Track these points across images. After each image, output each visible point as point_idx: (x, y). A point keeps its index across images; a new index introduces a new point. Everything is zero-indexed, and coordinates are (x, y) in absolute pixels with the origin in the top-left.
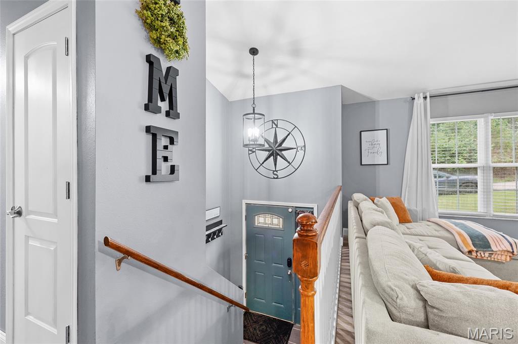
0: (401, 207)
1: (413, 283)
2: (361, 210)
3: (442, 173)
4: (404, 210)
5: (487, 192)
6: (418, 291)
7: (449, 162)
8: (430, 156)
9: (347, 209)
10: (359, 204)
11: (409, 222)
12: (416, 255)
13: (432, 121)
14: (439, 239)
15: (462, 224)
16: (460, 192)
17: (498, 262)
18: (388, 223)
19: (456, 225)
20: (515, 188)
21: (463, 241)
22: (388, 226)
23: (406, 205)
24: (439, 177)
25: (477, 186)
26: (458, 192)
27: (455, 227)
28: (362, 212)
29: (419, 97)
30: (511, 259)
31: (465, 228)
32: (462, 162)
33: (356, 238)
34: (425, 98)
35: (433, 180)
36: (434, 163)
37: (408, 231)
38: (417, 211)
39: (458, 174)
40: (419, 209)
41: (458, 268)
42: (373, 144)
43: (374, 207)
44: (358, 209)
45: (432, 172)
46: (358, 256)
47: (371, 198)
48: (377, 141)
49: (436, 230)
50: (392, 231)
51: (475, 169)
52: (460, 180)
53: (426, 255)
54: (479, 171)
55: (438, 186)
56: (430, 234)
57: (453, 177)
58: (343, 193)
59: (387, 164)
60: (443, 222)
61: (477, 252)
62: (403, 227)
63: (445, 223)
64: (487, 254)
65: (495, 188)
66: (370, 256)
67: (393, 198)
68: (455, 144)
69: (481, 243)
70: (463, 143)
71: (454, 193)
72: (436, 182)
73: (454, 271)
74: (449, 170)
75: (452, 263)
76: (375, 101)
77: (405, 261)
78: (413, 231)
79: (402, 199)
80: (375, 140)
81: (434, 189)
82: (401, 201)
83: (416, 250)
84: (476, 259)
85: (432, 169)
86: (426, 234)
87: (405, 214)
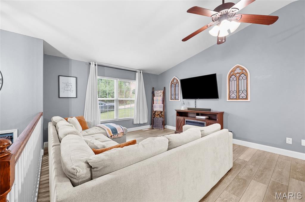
0: (84, 122)
1: (86, 160)
2: (58, 127)
3: (102, 102)
4: (85, 123)
5: (117, 110)
6: (88, 163)
7: (105, 97)
8: (97, 94)
9: (47, 129)
10: (56, 123)
11: (87, 128)
12: (89, 145)
13: (99, 77)
14: (100, 134)
15: (109, 125)
16: (109, 111)
17: (120, 138)
18: (75, 132)
19: (107, 126)
20: (124, 108)
21: (109, 132)
22: (75, 133)
23: (86, 120)
24: (101, 104)
25: (114, 108)
26: (108, 111)
27: (107, 127)
28: (59, 128)
29: (93, 64)
30: (123, 135)
31: (109, 126)
32: (110, 98)
33: (53, 146)
34: (95, 65)
35: (99, 106)
36: (99, 97)
37: (86, 134)
38: (91, 122)
39: (108, 103)
40: (92, 121)
41: (105, 145)
42: (67, 85)
43: (68, 123)
44: (55, 127)
45: (98, 102)
46: (53, 158)
47: (66, 118)
48: (70, 83)
49: (99, 130)
50: (77, 136)
51: (114, 100)
52: (109, 105)
53: (93, 144)
54: (115, 101)
55: (100, 109)
56: (97, 133)
57: (107, 104)
58: (44, 117)
59: (76, 98)
60: (102, 125)
61: (113, 135)
62: (84, 132)
63: (103, 126)
64: (116, 136)
65: (119, 108)
66: (61, 155)
67: (79, 117)
68: (107, 89)
69: (115, 131)
70: (110, 89)
71: (106, 111)
72: (100, 107)
73: (104, 147)
74: (105, 101)
75: (104, 144)
76: (69, 59)
77: (82, 150)
78: (89, 133)
79: (84, 117)
80: (69, 83)
81: (99, 110)
82: (83, 118)
83: (89, 143)
84: (113, 139)
85: (98, 101)
86: (95, 133)
87: (85, 125)
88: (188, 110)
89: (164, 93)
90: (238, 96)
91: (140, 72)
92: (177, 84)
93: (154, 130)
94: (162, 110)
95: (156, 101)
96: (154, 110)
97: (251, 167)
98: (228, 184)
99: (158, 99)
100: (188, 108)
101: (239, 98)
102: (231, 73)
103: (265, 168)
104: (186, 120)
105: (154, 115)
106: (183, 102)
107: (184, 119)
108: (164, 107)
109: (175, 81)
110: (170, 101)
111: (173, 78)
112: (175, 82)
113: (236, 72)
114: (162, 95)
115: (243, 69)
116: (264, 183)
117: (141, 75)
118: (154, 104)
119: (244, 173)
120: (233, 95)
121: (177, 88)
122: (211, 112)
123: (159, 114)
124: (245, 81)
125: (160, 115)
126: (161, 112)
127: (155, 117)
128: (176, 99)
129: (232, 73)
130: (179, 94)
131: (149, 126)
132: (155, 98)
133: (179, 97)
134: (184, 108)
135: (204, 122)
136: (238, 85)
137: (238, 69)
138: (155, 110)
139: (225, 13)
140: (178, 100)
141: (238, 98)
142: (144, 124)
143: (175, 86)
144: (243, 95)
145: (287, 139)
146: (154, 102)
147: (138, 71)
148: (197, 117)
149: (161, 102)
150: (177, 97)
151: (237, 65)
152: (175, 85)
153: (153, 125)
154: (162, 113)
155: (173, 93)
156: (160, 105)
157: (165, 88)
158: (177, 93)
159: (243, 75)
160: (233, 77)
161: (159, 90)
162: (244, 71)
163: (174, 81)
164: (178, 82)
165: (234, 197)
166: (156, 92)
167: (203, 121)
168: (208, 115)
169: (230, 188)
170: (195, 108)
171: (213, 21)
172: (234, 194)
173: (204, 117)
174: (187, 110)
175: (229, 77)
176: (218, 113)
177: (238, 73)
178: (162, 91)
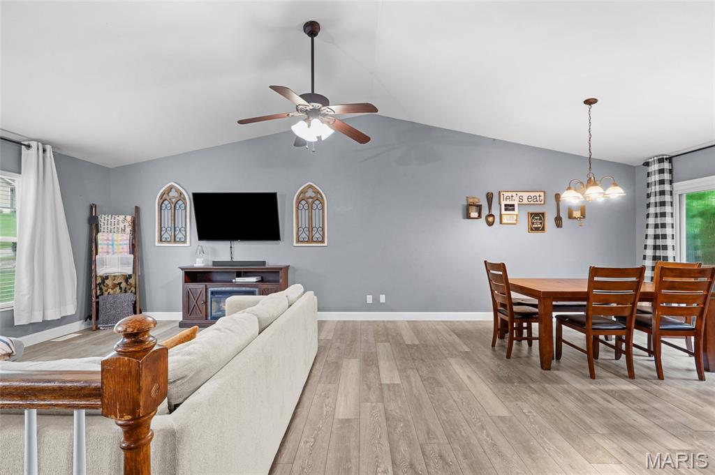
88: (214, 265)
89: (136, 225)
90: (310, 237)
91: (44, 151)
92: (180, 202)
93: (101, 334)
94: (129, 270)
95: (108, 245)
96: (98, 274)
97: (338, 344)
98: (319, 374)
99: (115, 238)
100: (214, 262)
101: (313, 242)
102: (299, 195)
103: (352, 341)
104: (210, 290)
105: (101, 289)
106: (200, 248)
107: (206, 289)
108: (138, 262)
109: (173, 193)
110: (157, 244)
111: (168, 185)
112: (174, 197)
113: (308, 195)
114: (128, 230)
115: (319, 192)
116: (356, 358)
117: (48, 161)
118: (96, 254)
119: (332, 355)
120: (303, 235)
121: (179, 213)
122: (267, 266)
123: (120, 284)
124: (321, 211)
125: (123, 285)
126: (127, 278)
127: (102, 294)
128: (177, 240)
129: (301, 196)
130: (185, 228)
131: (78, 326)
132: (101, 237)
133: (185, 237)
134: (203, 263)
135: (254, 289)
136: (310, 218)
137: (310, 190)
138: (101, 271)
139: (317, 108)
140: (185, 242)
141: (311, 240)
142: (63, 321)
143: (175, 206)
144: (317, 235)
145: (368, 296)
146: (99, 250)
147: (34, 144)
148: (238, 280)
149: (127, 248)
150: (179, 236)
151: (307, 184)
152: (173, 206)
153: (97, 318)
154: (131, 281)
155: (167, 223)
156: (122, 258)
157: (137, 209)
158: (179, 224)
159: (317, 202)
160: (303, 202)
161: (118, 214)
162: (319, 196)
163: (171, 194)
164: (184, 199)
165: (332, 386)
166: (103, 220)
167: (251, 287)
168: (259, 274)
169: (324, 379)
170: (230, 260)
171: (297, 110)
172: (330, 383)
173: (253, 279)
174: (212, 267)
175: (296, 202)
176: (281, 269)
177: (310, 198)
178: (129, 218)
